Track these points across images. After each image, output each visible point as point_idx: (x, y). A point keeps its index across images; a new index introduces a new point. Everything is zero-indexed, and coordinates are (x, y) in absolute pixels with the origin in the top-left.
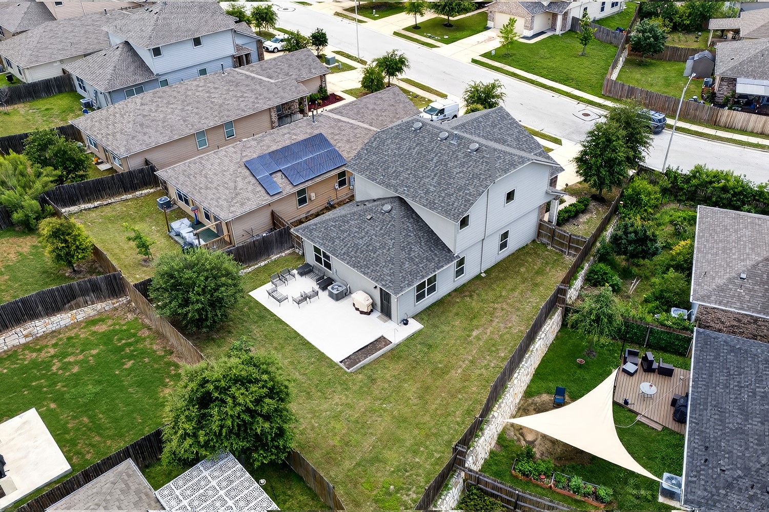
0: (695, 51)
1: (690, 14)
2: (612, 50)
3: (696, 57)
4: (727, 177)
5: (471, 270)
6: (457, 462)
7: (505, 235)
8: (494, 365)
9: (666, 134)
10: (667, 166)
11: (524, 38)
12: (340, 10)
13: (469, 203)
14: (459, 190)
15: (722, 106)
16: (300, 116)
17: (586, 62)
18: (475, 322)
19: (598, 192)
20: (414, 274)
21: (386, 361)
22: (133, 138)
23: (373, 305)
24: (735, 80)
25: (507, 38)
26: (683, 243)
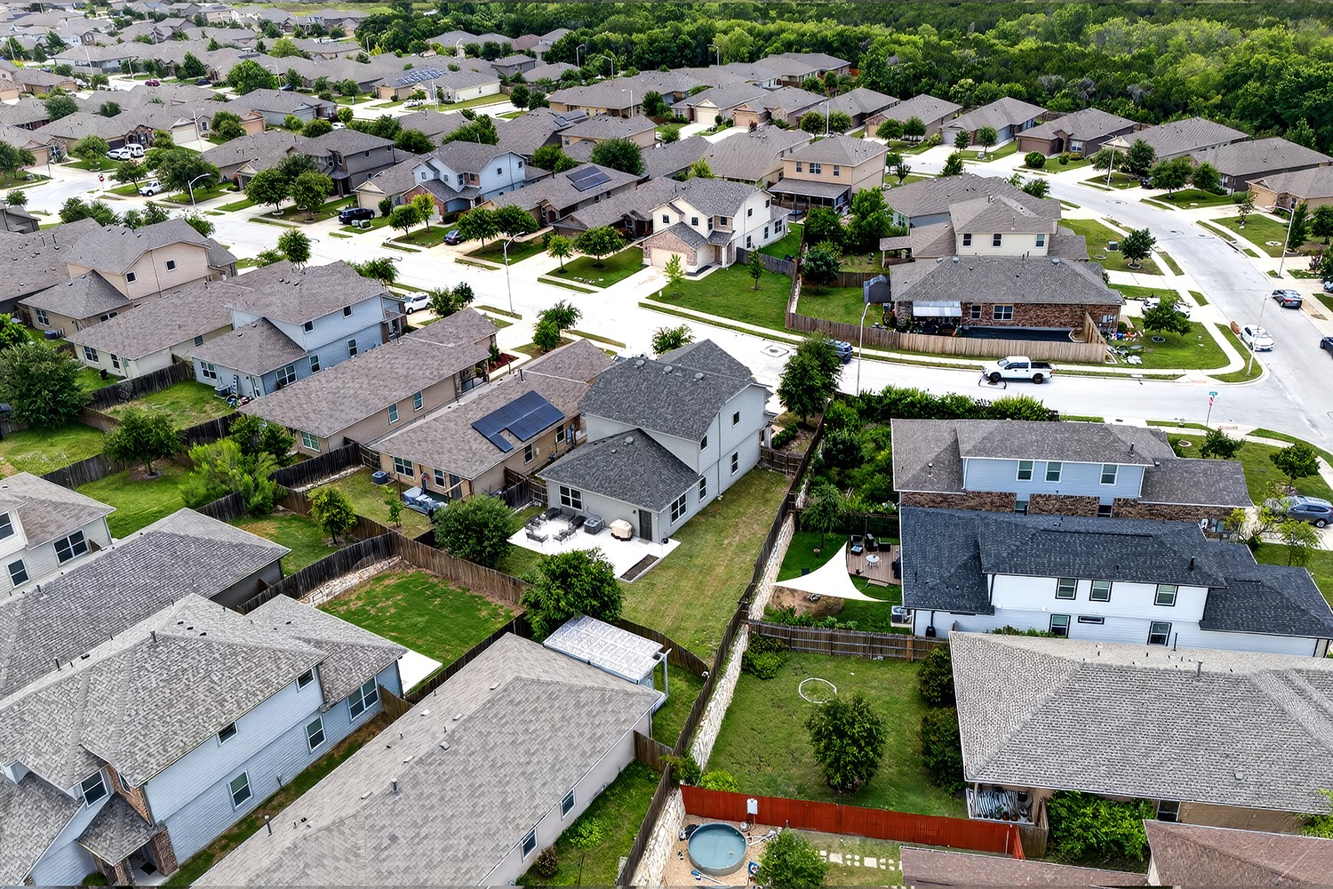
0: (870, 276)
1: (859, 234)
2: (784, 280)
3: (872, 281)
4: (913, 394)
5: (713, 492)
6: (741, 616)
7: (735, 457)
8: (750, 559)
9: (854, 363)
10: (860, 389)
11: (689, 274)
12: (461, 257)
13: (706, 425)
14: (695, 414)
15: (903, 330)
16: (478, 380)
17: (760, 296)
18: (722, 534)
19: (802, 420)
20: (670, 494)
21: (659, 572)
22: (331, 417)
23: (633, 530)
24: (911, 303)
25: (672, 277)
26: (882, 453)
